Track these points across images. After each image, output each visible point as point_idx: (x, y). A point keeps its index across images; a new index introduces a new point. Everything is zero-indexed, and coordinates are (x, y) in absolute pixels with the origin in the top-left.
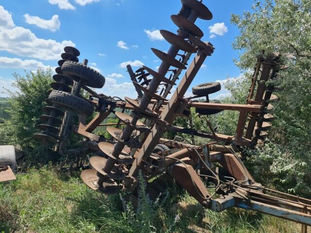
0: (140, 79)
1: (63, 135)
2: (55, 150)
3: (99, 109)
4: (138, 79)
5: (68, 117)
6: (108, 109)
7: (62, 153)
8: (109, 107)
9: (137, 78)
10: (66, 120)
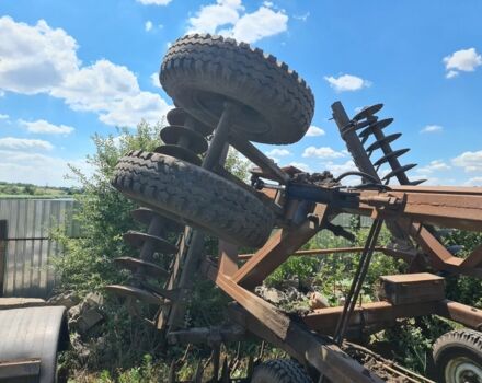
0: (365, 135)
1: (180, 286)
2: (159, 327)
3: (281, 217)
4: (361, 135)
5: (194, 235)
6: (315, 220)
7: (174, 341)
8: (320, 210)
9: (358, 132)
10: (189, 242)
